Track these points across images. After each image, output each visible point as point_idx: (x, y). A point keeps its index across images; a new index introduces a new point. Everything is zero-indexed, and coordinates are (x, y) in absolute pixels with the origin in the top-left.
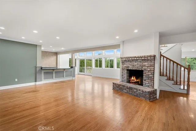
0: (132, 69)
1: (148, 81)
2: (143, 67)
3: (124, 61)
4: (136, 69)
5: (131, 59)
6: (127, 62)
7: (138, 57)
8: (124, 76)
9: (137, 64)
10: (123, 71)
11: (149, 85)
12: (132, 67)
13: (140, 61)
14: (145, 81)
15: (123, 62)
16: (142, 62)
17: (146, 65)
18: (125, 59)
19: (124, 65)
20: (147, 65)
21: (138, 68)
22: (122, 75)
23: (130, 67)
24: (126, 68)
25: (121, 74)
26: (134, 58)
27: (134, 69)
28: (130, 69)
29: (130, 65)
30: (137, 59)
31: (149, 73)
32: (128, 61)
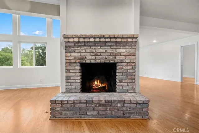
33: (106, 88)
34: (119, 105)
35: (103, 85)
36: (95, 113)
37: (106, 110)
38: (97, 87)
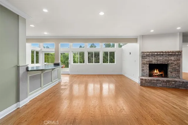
0: (156, 63)
1: (175, 73)
2: (169, 61)
3: (146, 56)
4: (161, 63)
5: (156, 54)
6: (149, 56)
7: (165, 52)
8: (145, 70)
9: (162, 58)
10: (143, 66)
11: (175, 76)
12: (156, 61)
13: (166, 56)
14: (171, 73)
15: (144, 57)
16: (168, 57)
17: (172, 60)
18: (148, 54)
19: (145, 60)
20: (174, 60)
21: (163, 62)
22: (143, 70)
23: (153, 61)
24: (148, 63)
25: (141, 69)
26: (160, 53)
27: (159, 63)
28: (153, 63)
29: (153, 60)
30: (164, 53)
31: (176, 66)
32: (152, 56)
33: (163, 76)
34: (173, 83)
35: (160, 73)
36: (161, 85)
37: (166, 84)
38: (156, 75)
